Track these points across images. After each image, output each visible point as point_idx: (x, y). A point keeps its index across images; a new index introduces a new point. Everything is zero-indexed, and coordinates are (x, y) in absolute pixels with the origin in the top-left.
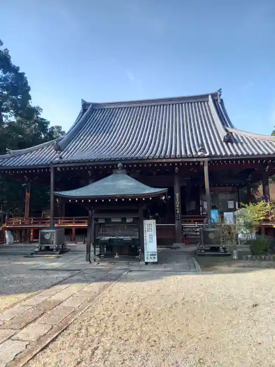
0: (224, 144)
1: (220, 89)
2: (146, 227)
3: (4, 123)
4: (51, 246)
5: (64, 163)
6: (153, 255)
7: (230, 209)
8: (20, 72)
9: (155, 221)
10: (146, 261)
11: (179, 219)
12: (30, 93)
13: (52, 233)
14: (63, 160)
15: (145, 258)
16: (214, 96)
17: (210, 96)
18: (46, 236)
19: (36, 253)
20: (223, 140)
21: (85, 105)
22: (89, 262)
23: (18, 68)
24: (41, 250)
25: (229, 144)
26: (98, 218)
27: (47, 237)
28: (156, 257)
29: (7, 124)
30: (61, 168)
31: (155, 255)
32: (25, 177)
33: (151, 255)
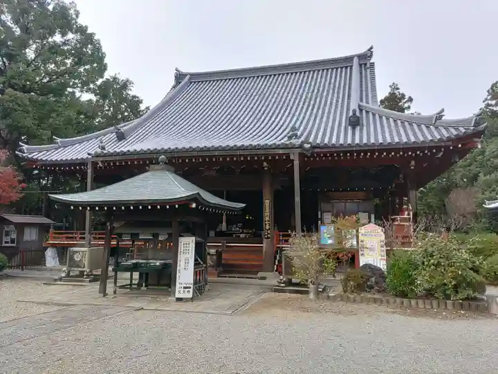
1: (371, 48)
2: (181, 248)
5: (105, 155)
6: (186, 288)
8: (88, 32)
9: (194, 239)
10: (177, 295)
11: (268, 238)
13: (83, 252)
14: (105, 152)
15: (177, 291)
16: (360, 57)
17: (356, 58)
18: (75, 256)
19: (61, 279)
21: (179, 77)
22: (102, 295)
23: (86, 27)
24: (68, 275)
26: (122, 234)
27: (77, 258)
28: (191, 290)
30: (103, 163)
31: (190, 288)
32: (78, 175)
33: (184, 288)
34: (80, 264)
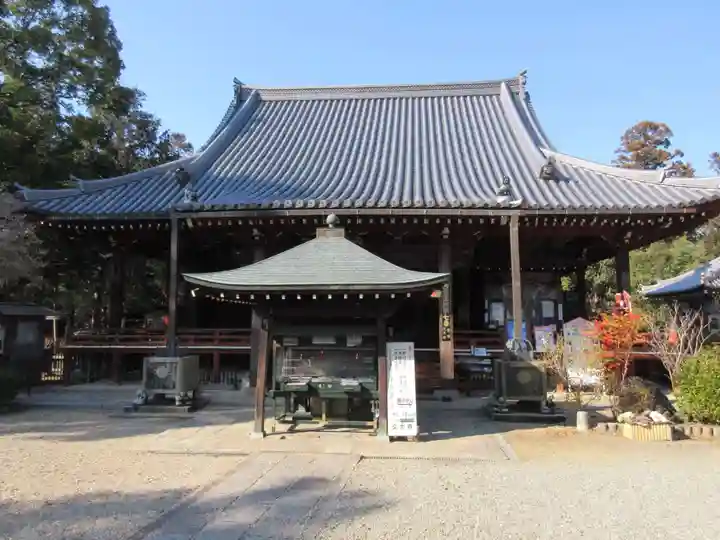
0: (541, 182)
1: (525, 72)
3: (61, 120)
4: (169, 393)
5: (201, 209)
6: (406, 421)
7: (546, 319)
9: (412, 344)
10: (393, 433)
11: (447, 339)
12: (122, 55)
13: (172, 363)
15: (390, 426)
16: (510, 84)
17: (503, 85)
18: (158, 371)
19: (136, 408)
20: (538, 176)
21: (241, 93)
22: (261, 435)
24: (146, 402)
25: (551, 182)
26: (283, 337)
27: (161, 372)
28: (414, 424)
29: (69, 120)
30: (194, 221)
31: (411, 421)
32: (111, 239)
33: (402, 421)
34: (167, 384)
